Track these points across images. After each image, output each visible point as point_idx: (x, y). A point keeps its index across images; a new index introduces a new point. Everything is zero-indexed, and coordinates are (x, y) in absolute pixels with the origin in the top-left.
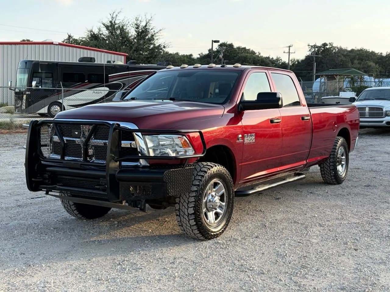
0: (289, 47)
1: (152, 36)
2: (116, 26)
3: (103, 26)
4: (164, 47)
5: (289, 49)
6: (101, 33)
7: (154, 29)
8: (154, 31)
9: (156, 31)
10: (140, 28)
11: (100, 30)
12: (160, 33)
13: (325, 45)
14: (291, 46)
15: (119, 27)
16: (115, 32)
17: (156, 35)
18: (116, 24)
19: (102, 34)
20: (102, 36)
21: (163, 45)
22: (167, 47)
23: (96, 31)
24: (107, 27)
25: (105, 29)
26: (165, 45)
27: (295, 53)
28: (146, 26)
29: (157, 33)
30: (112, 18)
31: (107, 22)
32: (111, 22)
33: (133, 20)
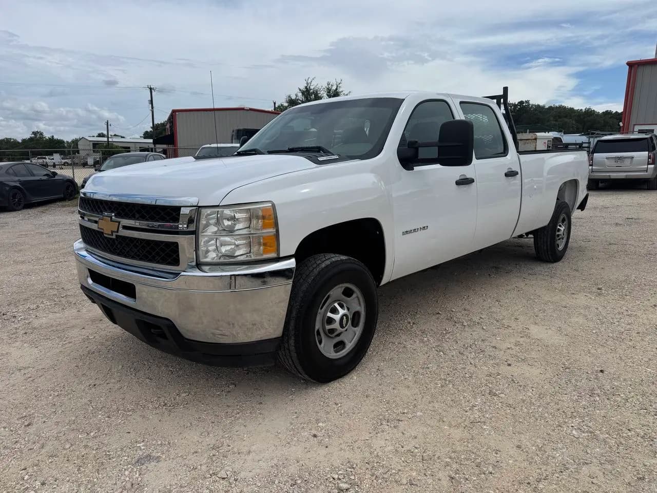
2: (312, 91)
6: (298, 98)
9: (346, 94)
11: (296, 95)
13: (521, 103)
15: (314, 92)
16: (310, 98)
18: (311, 90)
23: (293, 96)
24: (303, 93)
25: (301, 94)
30: (307, 83)
31: (303, 88)
32: (306, 87)
33: (325, 85)
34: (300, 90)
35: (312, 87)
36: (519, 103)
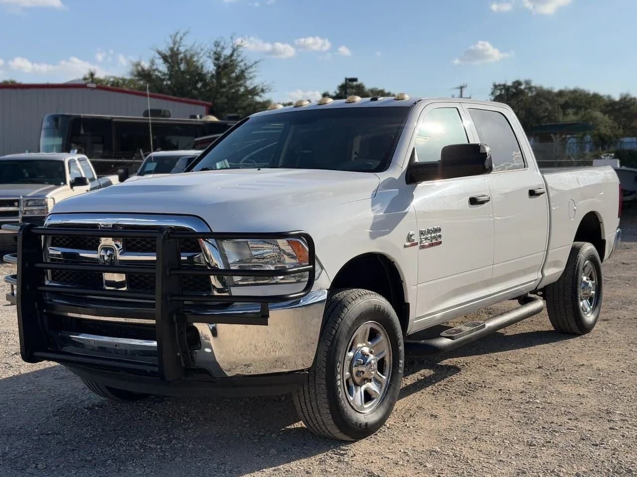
0: (461, 88)
1: (243, 72)
2: (182, 55)
3: (158, 56)
4: (263, 91)
5: (461, 92)
6: (154, 67)
7: (245, 60)
8: (245, 64)
9: (249, 64)
10: (222, 59)
11: (153, 63)
12: (256, 67)
13: (518, 83)
14: (464, 87)
15: (185, 56)
16: (178, 67)
17: (249, 71)
18: (180, 54)
19: (157, 69)
20: (157, 73)
21: (261, 87)
22: (268, 91)
23: (146, 65)
24: (165, 58)
25: (161, 61)
26: (264, 88)
27: (470, 98)
28: (232, 55)
29: (251, 67)
30: (175, 43)
31: (165, 49)
32: (172, 50)
33: (210, 47)
34: (159, 53)
35: (182, 49)
36: (514, 83)
